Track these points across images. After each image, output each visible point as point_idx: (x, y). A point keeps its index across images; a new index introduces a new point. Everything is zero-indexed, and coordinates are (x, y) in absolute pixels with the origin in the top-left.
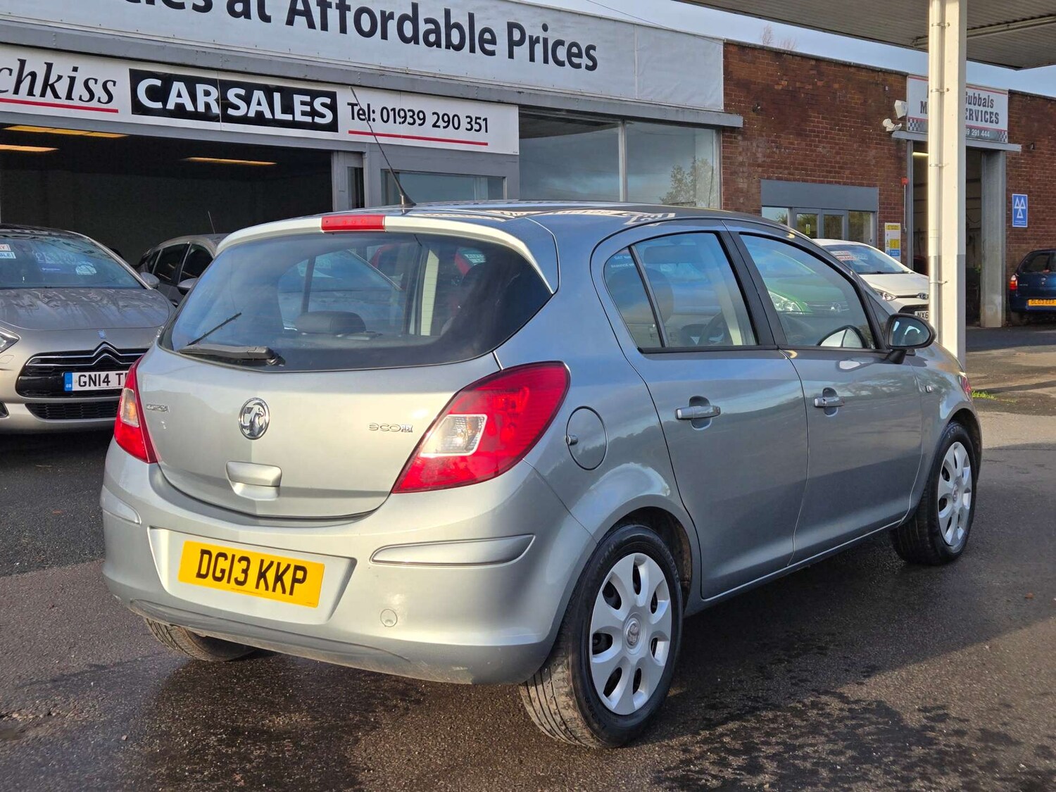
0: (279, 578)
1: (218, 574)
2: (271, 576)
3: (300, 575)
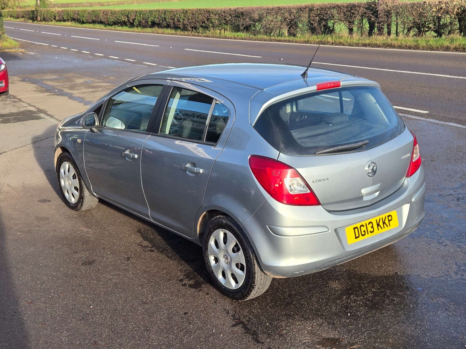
0: (384, 223)
1: (363, 233)
2: (381, 224)
3: (390, 218)
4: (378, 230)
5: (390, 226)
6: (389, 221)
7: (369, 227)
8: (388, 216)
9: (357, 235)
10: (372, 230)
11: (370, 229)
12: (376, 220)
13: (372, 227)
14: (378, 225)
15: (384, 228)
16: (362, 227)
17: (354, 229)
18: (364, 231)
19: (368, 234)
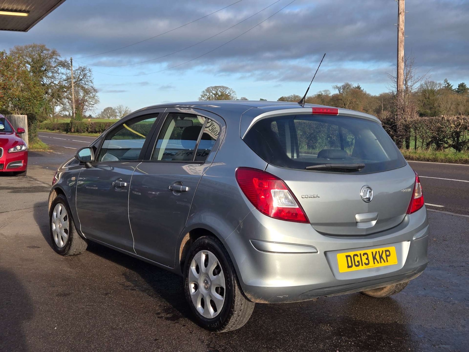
0: (381, 257)
2: (378, 257)
3: (388, 253)
4: (374, 263)
5: (387, 261)
6: (387, 256)
7: (364, 258)
8: (386, 251)
9: (350, 265)
10: (367, 262)
11: (364, 260)
12: (372, 253)
13: (367, 259)
14: (374, 258)
15: (381, 262)
16: (355, 257)
17: (347, 256)
18: (358, 262)
19: (362, 265)
